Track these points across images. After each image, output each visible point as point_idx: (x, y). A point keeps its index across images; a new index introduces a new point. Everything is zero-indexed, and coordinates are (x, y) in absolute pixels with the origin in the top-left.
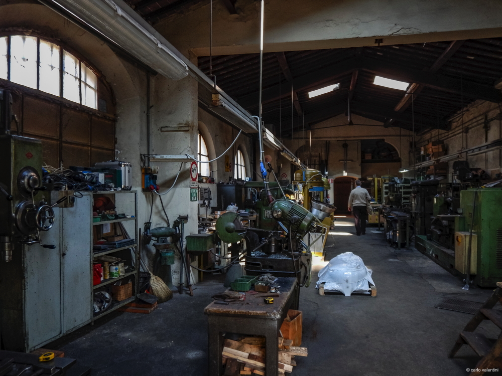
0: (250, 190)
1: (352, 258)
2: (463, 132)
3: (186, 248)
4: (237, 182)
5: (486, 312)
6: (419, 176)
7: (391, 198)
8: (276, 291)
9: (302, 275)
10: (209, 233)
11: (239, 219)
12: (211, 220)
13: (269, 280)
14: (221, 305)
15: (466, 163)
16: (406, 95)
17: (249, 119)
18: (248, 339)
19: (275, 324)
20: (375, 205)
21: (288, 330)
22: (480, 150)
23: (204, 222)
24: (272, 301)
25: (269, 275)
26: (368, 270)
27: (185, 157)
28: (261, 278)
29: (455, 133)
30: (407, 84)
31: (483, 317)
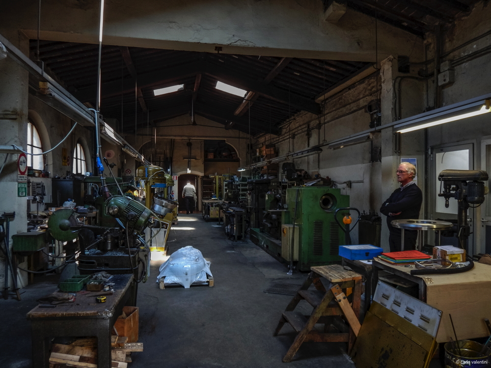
0: (90, 186)
1: (192, 251)
2: (289, 138)
3: (12, 249)
4: (76, 177)
5: (302, 293)
6: (254, 175)
7: (229, 194)
8: (110, 289)
9: (140, 270)
10: (41, 231)
11: (76, 216)
12: (45, 217)
13: (103, 278)
14: (46, 309)
15: (293, 165)
16: (244, 101)
17: (85, 112)
18: (79, 341)
19: (107, 323)
20: (216, 201)
21: (123, 328)
22: (302, 154)
23: (35, 220)
24: (104, 300)
25: (104, 273)
26: (206, 262)
27: (12, 148)
28: (94, 277)
29: (285, 138)
30: (245, 92)
31: (300, 298)
